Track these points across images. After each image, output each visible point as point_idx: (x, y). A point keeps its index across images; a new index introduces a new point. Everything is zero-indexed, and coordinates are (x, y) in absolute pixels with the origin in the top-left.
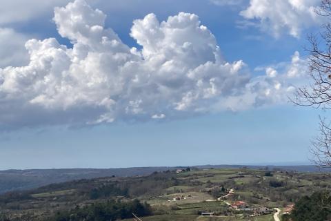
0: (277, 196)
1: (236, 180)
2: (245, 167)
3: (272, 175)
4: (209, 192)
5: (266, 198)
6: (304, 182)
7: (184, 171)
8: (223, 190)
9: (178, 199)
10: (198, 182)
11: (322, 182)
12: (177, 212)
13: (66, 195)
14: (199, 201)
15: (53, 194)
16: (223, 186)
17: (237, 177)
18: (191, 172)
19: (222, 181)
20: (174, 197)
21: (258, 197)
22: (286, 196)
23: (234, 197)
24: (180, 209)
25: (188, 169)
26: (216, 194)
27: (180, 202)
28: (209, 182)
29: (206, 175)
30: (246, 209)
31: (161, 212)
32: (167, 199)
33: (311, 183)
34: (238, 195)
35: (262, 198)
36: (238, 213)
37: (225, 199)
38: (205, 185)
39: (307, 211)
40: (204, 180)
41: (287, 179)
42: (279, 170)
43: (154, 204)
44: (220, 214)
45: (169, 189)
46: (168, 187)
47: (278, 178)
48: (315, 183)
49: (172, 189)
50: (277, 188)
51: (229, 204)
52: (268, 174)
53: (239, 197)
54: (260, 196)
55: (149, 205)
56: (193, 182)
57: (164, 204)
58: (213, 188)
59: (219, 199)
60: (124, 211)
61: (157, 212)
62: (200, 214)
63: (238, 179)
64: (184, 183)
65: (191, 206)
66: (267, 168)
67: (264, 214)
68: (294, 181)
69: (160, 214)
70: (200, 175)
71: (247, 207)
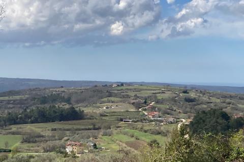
0: (188, 109)
1: (158, 95)
2: (168, 85)
3: (188, 93)
4: (133, 104)
5: (179, 111)
6: (213, 99)
7: (118, 86)
8: (145, 102)
9: (107, 108)
10: (128, 95)
11: (228, 100)
12: (103, 118)
13: (21, 100)
14: (122, 111)
15: (11, 98)
16: (146, 99)
17: (159, 93)
18: (124, 87)
19: (146, 95)
20: (104, 106)
21: (172, 110)
22: (195, 110)
23: (153, 108)
24: (107, 116)
25: (122, 85)
26: (138, 106)
27: (108, 110)
28: (136, 95)
29: (135, 90)
30: (159, 119)
31: (91, 118)
32: (99, 107)
33: (218, 101)
34: (156, 107)
35: (175, 111)
36: (152, 121)
37: (145, 110)
38: (132, 98)
39: (202, 123)
40: (132, 94)
41: (199, 96)
42: (195, 88)
43: (87, 110)
44: (138, 121)
45: (103, 100)
46: (102, 98)
47: (192, 95)
48: (222, 101)
49: (105, 99)
50: (190, 103)
51: (146, 114)
52: (185, 92)
53: (157, 109)
54: (175, 108)
55: (83, 111)
56: (123, 95)
57: (94, 111)
58: (137, 101)
59: (140, 110)
60: (62, 115)
61: (88, 117)
62: (122, 120)
63: (159, 94)
64: (116, 96)
65: (116, 114)
66: (186, 87)
67: (172, 123)
68: (205, 98)
69: (91, 119)
70: (130, 90)
71: (160, 117)
